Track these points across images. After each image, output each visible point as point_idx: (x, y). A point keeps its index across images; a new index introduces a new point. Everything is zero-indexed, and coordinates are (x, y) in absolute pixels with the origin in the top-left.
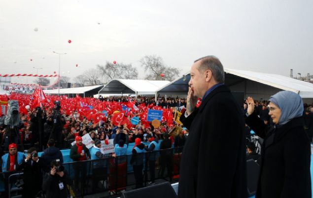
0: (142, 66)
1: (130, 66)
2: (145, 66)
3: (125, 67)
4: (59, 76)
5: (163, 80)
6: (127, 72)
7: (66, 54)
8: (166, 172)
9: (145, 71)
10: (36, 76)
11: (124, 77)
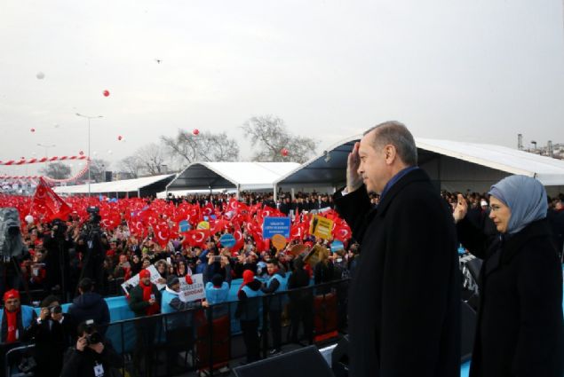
0: (246, 135)
1: (224, 137)
2: (251, 135)
3: (214, 140)
4: (89, 160)
5: (286, 160)
6: (218, 149)
7: (101, 116)
8: (301, 331)
9: (253, 145)
10: (43, 160)
11: (214, 158)
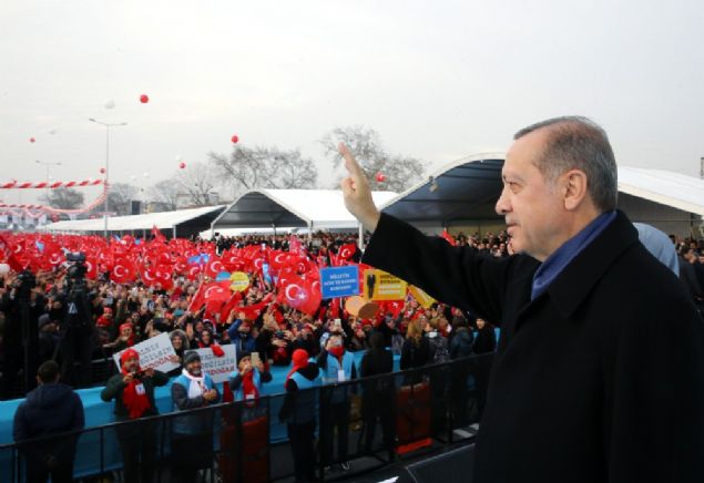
0: (327, 153)
1: (297, 155)
2: (334, 153)
3: (283, 158)
4: (106, 184)
5: (385, 189)
6: (288, 171)
7: (124, 124)
9: (335, 167)
11: (282, 184)
